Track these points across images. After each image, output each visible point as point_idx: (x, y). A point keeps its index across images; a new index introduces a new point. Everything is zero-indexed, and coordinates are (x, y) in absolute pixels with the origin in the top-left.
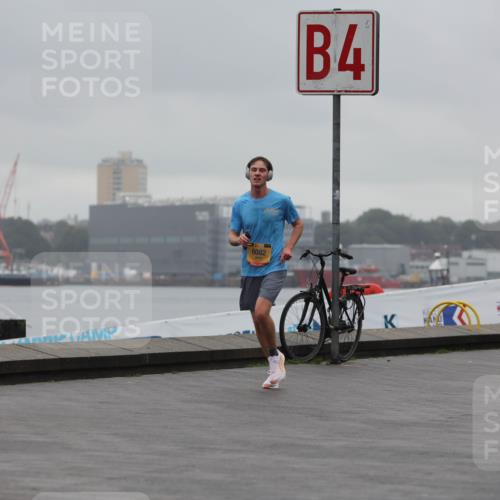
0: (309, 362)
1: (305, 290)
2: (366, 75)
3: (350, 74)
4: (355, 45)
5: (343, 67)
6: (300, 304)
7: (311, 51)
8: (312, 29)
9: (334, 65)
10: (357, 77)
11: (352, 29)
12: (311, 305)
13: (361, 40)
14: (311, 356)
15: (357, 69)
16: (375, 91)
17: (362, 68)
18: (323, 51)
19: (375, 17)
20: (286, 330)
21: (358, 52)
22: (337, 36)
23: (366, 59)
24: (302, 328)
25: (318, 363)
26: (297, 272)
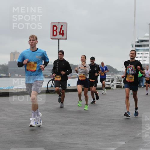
0: (53, 93)
1: (52, 79)
2: (65, 36)
3: (61, 35)
4: (62, 29)
5: (60, 34)
6: (51, 82)
7: (54, 30)
8: (54, 26)
9: (58, 33)
10: (63, 36)
11: (62, 26)
12: (53, 82)
13: (64, 29)
14: (53, 92)
15: (63, 34)
16: (66, 39)
17: (64, 34)
18: (56, 30)
19: (66, 24)
20: (48, 87)
21: (63, 31)
22: (59, 28)
23: (65, 32)
24: (52, 87)
25: (55, 93)
26: (50, 75)
